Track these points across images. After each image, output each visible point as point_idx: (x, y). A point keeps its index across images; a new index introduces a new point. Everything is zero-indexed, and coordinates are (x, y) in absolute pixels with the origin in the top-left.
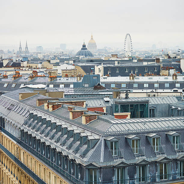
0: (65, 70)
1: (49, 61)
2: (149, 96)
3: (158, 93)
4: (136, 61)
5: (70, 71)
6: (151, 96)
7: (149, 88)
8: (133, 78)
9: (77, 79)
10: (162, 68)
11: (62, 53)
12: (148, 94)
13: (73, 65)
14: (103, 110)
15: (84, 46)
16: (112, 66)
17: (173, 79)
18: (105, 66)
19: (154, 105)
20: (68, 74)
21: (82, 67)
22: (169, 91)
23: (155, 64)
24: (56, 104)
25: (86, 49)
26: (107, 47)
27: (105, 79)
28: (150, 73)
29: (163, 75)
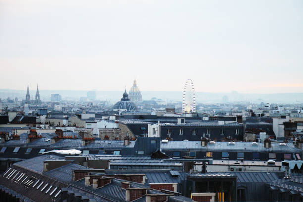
0: (103, 130)
1: (80, 117)
2: (232, 170)
3: (245, 166)
4: (207, 119)
5: (111, 131)
6: (235, 170)
7: (231, 159)
8: (206, 144)
9: (124, 142)
10: (246, 129)
11: (92, 104)
12: (231, 167)
13: (116, 122)
14: (173, 189)
15: (125, 95)
16: (173, 125)
17: (265, 146)
18: (163, 125)
19: (243, 183)
20: (109, 135)
21: (129, 125)
22: (261, 163)
23: (236, 124)
24: (102, 178)
25: (128, 100)
26: (155, 98)
27: (166, 144)
28: (229, 136)
29: (249, 141)
